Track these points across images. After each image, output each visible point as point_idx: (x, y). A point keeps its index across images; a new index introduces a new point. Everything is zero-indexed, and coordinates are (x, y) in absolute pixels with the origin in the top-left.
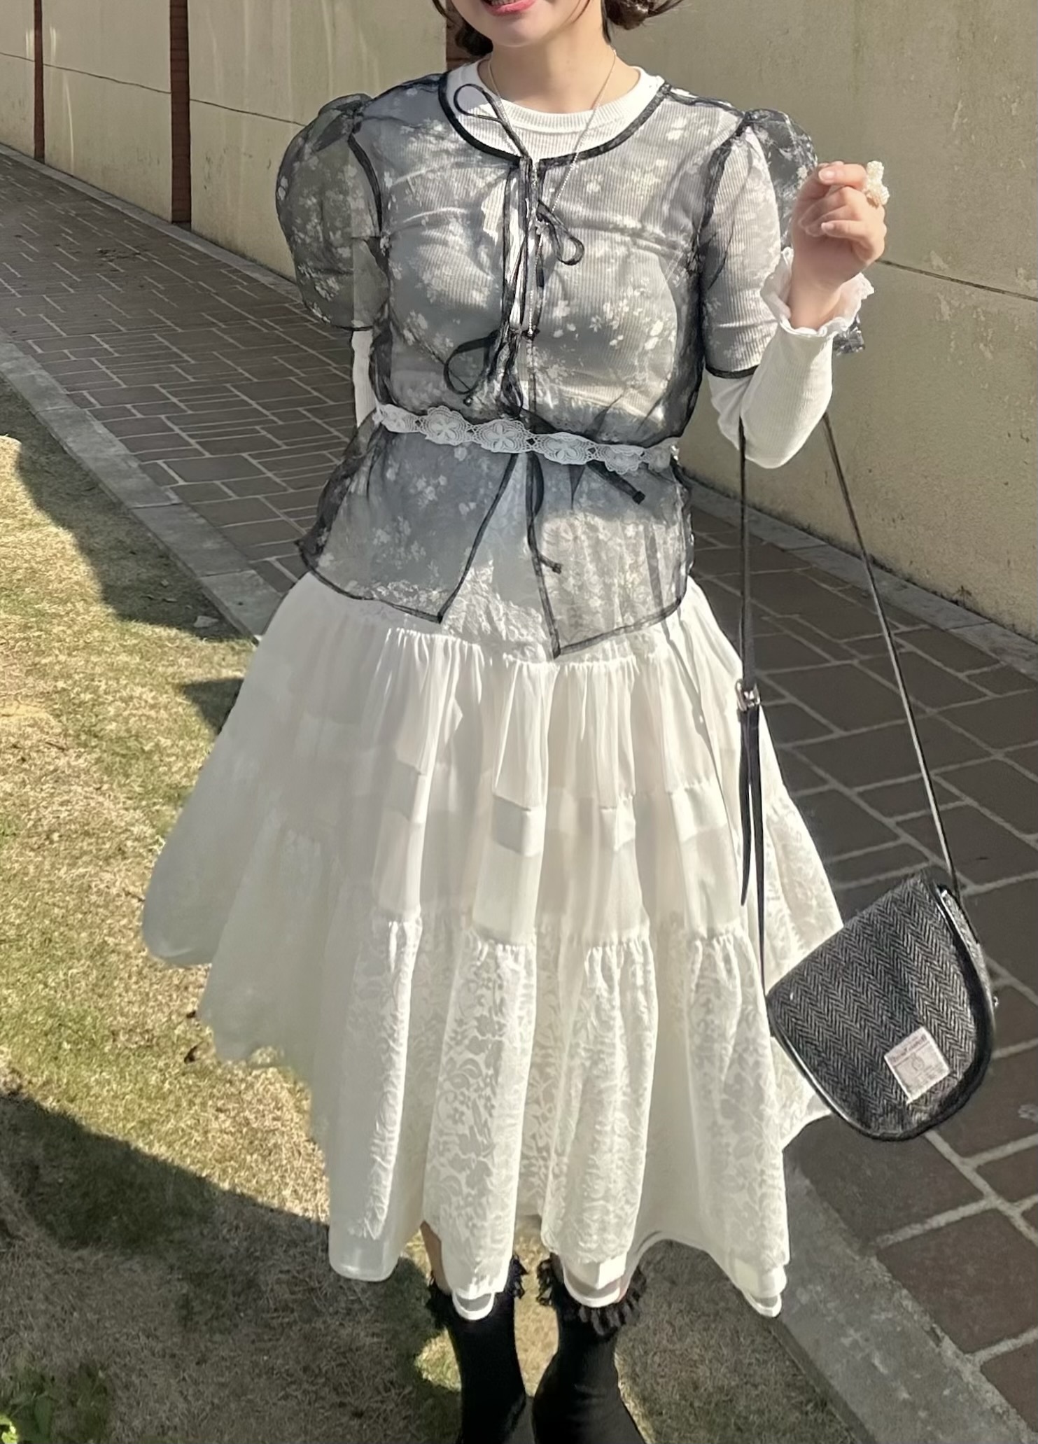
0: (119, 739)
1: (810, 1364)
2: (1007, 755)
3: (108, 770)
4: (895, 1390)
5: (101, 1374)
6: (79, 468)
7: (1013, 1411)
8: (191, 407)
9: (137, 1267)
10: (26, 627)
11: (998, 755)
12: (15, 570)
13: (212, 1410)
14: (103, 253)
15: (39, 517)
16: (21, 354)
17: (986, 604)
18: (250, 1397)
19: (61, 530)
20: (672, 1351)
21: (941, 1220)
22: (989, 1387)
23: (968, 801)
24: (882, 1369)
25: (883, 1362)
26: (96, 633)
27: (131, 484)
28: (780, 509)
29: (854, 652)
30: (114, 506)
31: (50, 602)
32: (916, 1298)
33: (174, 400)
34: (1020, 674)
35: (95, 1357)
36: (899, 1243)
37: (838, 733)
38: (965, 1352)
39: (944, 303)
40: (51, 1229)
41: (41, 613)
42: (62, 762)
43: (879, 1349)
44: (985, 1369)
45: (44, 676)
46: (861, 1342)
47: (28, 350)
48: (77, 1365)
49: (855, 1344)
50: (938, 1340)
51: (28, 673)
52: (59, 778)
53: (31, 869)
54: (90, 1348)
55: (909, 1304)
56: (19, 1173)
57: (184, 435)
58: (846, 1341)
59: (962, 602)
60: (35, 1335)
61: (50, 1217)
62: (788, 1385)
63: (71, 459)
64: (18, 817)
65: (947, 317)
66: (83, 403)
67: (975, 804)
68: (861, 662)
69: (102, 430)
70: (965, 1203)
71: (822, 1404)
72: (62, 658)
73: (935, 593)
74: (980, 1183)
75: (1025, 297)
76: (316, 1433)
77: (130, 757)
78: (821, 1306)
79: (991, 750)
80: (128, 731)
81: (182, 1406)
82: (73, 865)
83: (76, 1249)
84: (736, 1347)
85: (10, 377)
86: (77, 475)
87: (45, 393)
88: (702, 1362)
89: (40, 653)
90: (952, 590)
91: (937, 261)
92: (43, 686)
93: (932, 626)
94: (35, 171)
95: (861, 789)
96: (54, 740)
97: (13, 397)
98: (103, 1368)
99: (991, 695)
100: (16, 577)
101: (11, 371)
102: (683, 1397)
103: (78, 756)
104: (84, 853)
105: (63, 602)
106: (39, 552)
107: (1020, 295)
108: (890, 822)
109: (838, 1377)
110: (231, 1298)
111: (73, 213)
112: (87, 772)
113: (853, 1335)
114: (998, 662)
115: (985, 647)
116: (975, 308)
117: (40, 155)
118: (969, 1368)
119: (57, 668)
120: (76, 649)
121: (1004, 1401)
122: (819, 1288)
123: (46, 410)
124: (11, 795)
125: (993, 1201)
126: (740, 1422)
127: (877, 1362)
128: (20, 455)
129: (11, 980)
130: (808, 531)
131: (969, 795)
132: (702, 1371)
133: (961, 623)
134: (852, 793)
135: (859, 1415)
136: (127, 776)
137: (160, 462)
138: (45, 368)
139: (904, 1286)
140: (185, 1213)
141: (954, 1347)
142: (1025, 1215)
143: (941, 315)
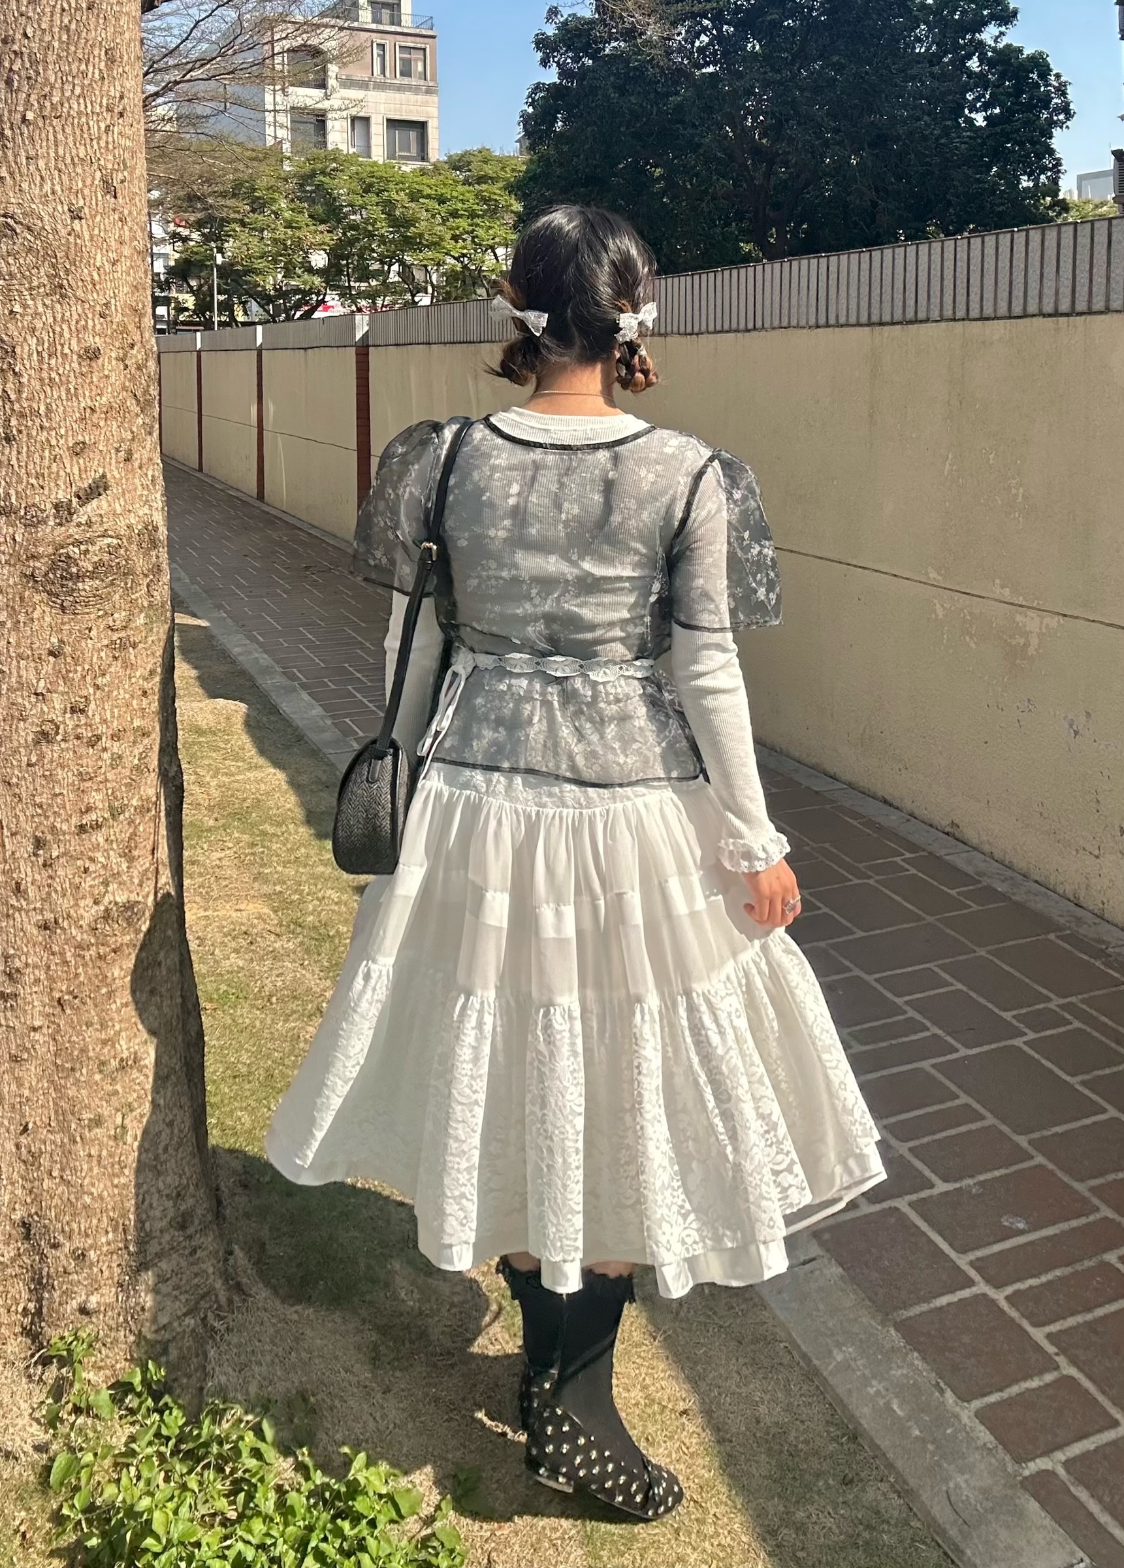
0: (315, 927)
1: (845, 1407)
2: (989, 952)
3: (307, 951)
4: (909, 1428)
5: (312, 1399)
6: (290, 726)
7: (1000, 1447)
8: (371, 681)
9: (338, 1320)
10: (253, 845)
11: (982, 952)
12: (245, 800)
13: (395, 1428)
14: (307, 568)
15: (261, 761)
16: (248, 642)
17: (970, 834)
18: (423, 1419)
19: (277, 771)
20: (740, 1394)
21: (943, 1301)
22: (982, 1428)
23: (960, 986)
24: (899, 1412)
25: (900, 1407)
26: (303, 850)
27: (327, 736)
28: (814, 761)
29: (870, 873)
30: (315, 753)
31: (271, 824)
32: (924, 1359)
33: (359, 675)
34: (996, 890)
35: (308, 1386)
36: (910, 1318)
37: (860, 934)
38: (964, 1401)
39: (938, 606)
40: (275, 1290)
41: (264, 834)
42: (277, 945)
43: (897, 1396)
44: (980, 1415)
45: (266, 882)
46: (883, 1392)
47: (253, 639)
48: (294, 1392)
49: (878, 1393)
50: (942, 1392)
51: (255, 879)
52: (276, 956)
53: (258, 1023)
54: (304, 1379)
55: (919, 1363)
56: (250, 1249)
57: (365, 700)
58: (872, 1391)
59: (952, 834)
60: (264, 1368)
61: (273, 1281)
62: (827, 1422)
63: (284, 719)
64: (248, 985)
65: (941, 616)
66: (293, 678)
67: (964, 988)
68: (877, 881)
69: (305, 696)
70: (962, 1288)
71: (854, 1438)
72: (279, 869)
73: (931, 826)
74: (972, 1273)
75: (1001, 602)
76: (473, 1447)
77: (322, 939)
78: (852, 1363)
79: (976, 948)
80: (320, 921)
81: (371, 1425)
82: (286, 1021)
83: (292, 1305)
84: (788, 1392)
85: (241, 658)
86: (289, 731)
87: (266, 671)
88: (763, 1403)
89: (264, 865)
90: (944, 823)
91: (933, 575)
92: (266, 889)
93: (930, 853)
94: (258, 508)
95: (877, 976)
96: (273, 929)
97: (243, 673)
98: (313, 1395)
99: (975, 907)
100: (246, 805)
101: (240, 654)
102: (748, 1429)
103: (289, 941)
104: (294, 1012)
105: (279, 824)
106: (263, 786)
107: (996, 600)
108: (899, 1001)
109: (865, 1415)
110: (407, 1345)
111: (285, 539)
112: (294, 952)
113: (875, 1387)
114: (980, 882)
115: (970, 870)
116: (962, 610)
117: (261, 496)
118: (967, 1414)
119: (276, 876)
120: (289, 862)
121: (992, 1438)
122: (850, 1350)
123: (267, 683)
124: (243, 968)
125: (982, 1287)
126: (792, 1449)
127: (895, 1407)
128: (248, 716)
129: (244, 1105)
130: (834, 777)
131: (959, 980)
132: (763, 1409)
133: (951, 851)
134: (870, 978)
135: (882, 1447)
136: (319, 955)
137: (347, 720)
138: (266, 652)
139: (915, 1350)
140: (374, 1281)
141: (954, 1398)
142: (1007, 1298)
143: (937, 616)
